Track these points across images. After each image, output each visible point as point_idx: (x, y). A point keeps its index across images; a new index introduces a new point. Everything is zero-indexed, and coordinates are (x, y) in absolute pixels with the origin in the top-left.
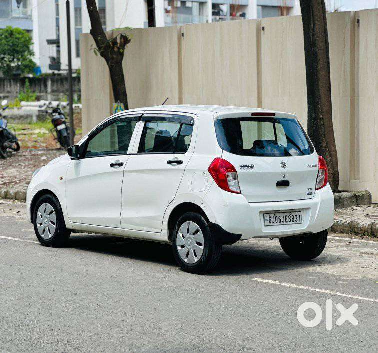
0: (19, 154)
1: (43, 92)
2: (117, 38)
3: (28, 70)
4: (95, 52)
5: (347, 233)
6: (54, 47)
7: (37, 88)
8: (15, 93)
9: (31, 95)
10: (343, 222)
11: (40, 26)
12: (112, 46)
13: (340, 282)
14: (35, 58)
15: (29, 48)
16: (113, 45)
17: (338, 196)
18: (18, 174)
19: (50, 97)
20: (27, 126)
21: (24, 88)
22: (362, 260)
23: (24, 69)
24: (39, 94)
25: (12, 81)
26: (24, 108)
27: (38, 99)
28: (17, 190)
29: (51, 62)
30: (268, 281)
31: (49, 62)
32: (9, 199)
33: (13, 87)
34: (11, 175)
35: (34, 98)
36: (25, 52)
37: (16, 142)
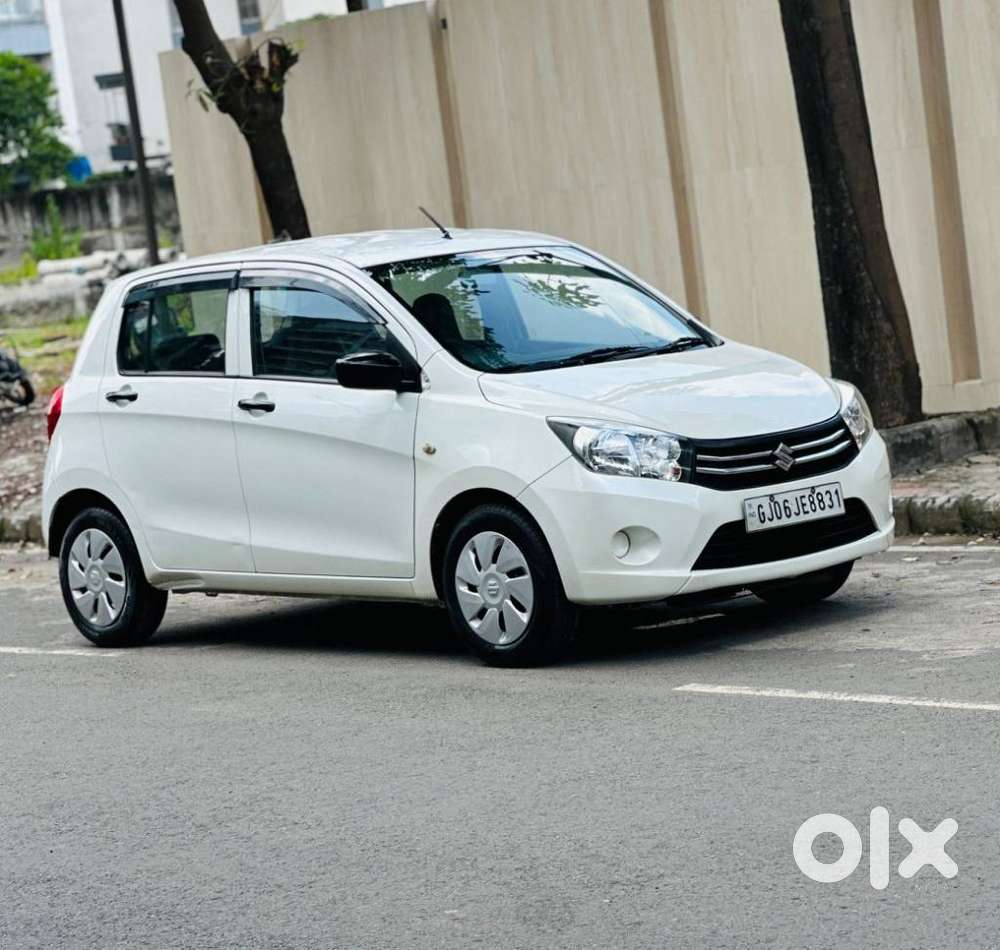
0: (33, 412)
1: (99, 227)
2: (257, 51)
3: (47, 168)
4: (201, 100)
5: (953, 532)
6: (119, 95)
7: (82, 218)
8: (20, 239)
9: (65, 238)
10: (938, 502)
11: (71, 40)
12: (247, 77)
13: (918, 670)
14: (65, 133)
15: (44, 105)
16: (250, 73)
17: (921, 431)
18: (33, 468)
19: (119, 238)
20: (61, 329)
21: (42, 221)
22: (988, 603)
23: (38, 168)
24: (87, 235)
25: (8, 206)
26: (48, 279)
27: (87, 249)
28: (29, 513)
29: (115, 137)
30: (720, 689)
31: (107, 139)
32: (8, 540)
33: (12, 221)
34: (14, 474)
35: (75, 247)
36: (35, 116)
37: (19, 378)
